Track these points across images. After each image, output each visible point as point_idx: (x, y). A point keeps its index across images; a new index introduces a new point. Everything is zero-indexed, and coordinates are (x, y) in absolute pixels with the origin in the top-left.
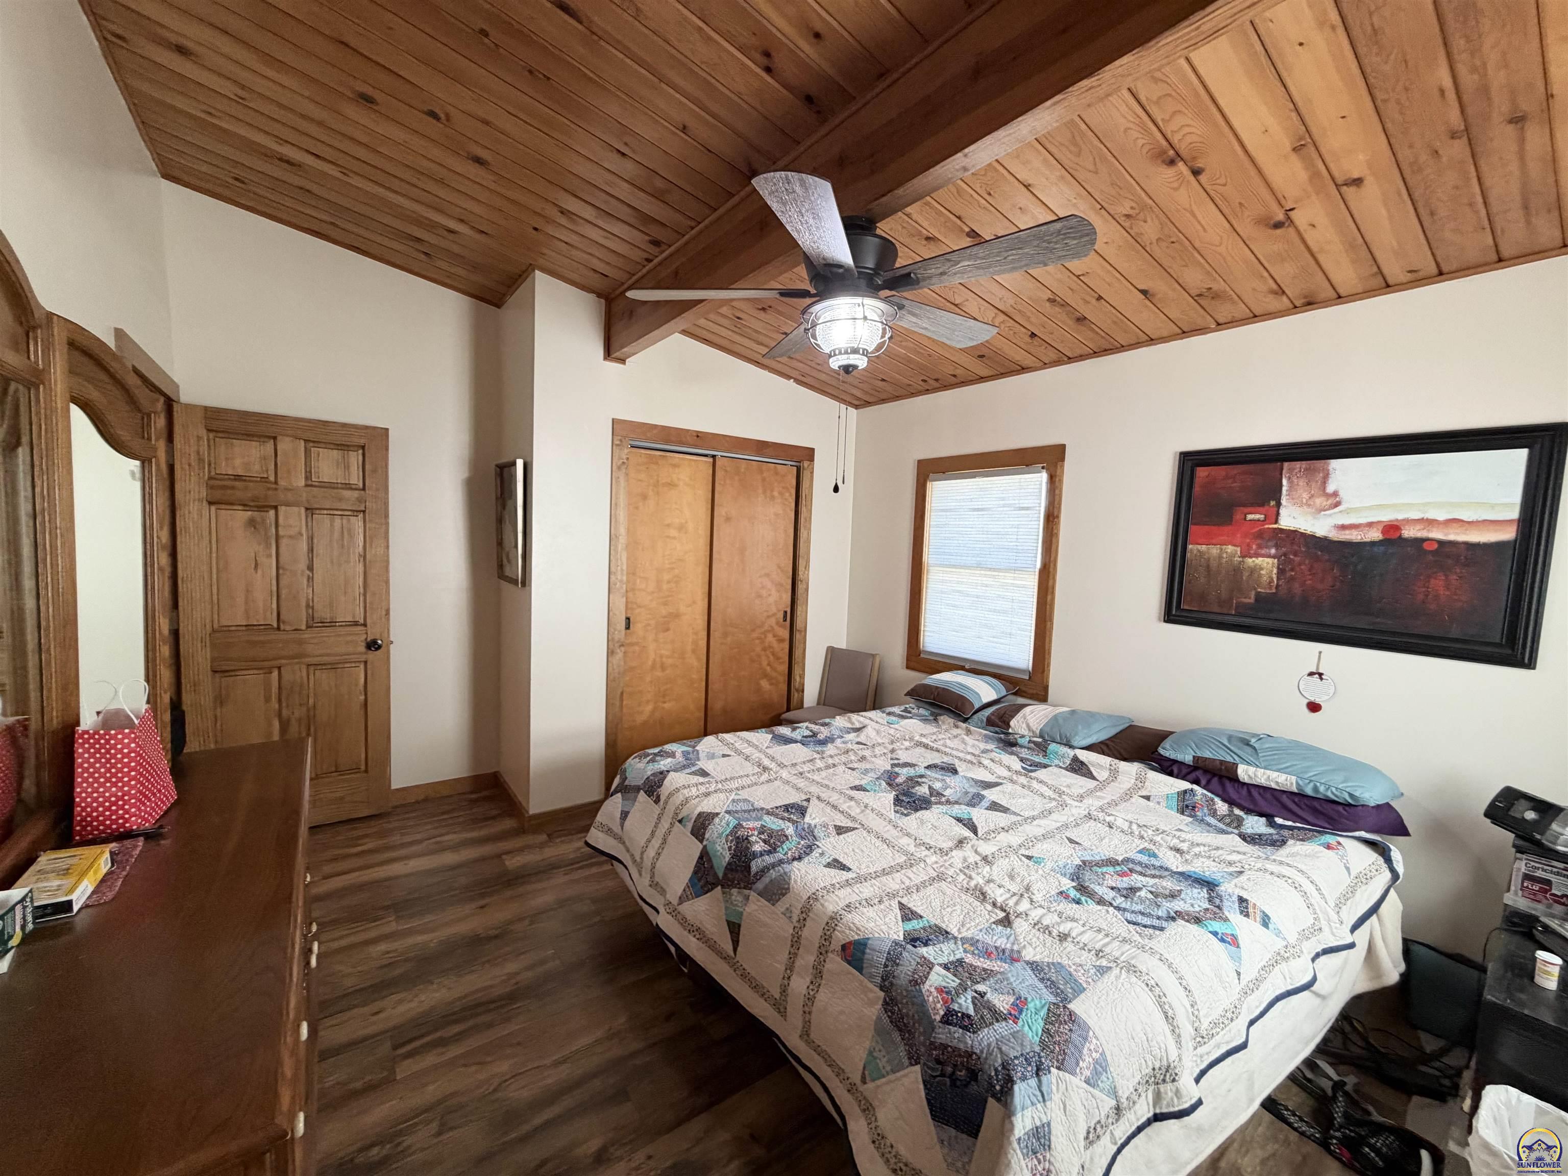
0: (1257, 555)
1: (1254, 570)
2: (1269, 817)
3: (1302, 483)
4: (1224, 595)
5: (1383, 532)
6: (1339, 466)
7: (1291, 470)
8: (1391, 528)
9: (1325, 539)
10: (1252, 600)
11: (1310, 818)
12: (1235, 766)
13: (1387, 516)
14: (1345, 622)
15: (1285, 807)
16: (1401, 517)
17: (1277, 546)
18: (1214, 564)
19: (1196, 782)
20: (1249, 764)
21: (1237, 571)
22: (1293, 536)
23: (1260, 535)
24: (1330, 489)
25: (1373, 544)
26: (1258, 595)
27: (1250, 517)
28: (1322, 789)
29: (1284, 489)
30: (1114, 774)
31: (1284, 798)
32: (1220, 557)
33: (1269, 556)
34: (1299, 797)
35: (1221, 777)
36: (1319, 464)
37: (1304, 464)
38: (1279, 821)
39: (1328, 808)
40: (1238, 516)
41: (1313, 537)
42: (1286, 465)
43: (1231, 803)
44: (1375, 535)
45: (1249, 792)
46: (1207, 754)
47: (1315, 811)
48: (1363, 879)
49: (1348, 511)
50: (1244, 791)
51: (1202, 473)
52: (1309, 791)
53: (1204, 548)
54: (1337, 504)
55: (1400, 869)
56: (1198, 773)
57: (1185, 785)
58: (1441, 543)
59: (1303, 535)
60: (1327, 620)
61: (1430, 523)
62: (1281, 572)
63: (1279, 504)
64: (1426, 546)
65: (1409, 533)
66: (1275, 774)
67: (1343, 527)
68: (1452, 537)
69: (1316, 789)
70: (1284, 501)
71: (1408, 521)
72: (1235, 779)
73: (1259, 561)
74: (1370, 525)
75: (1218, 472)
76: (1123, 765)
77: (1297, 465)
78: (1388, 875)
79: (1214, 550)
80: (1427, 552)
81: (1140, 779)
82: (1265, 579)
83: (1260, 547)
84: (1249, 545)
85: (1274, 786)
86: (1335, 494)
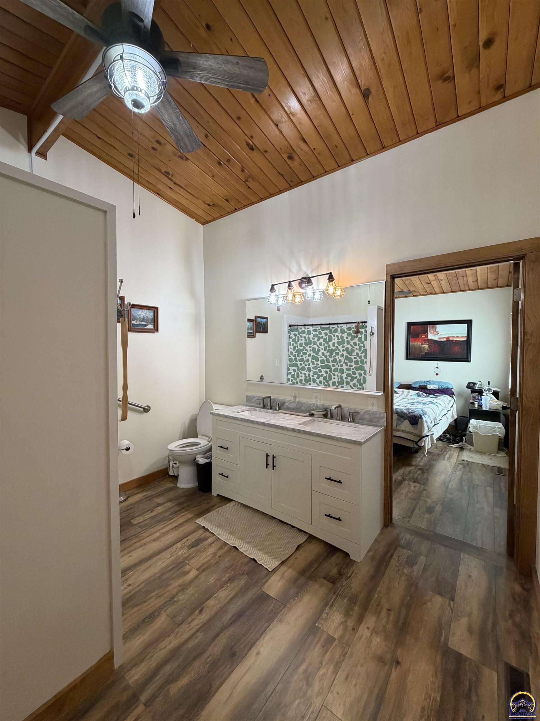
0: (424, 344)
1: (424, 347)
2: (434, 394)
3: (432, 329)
4: (419, 353)
5: (447, 339)
6: (439, 327)
7: (430, 327)
8: (448, 338)
9: (437, 341)
10: (424, 354)
11: (441, 393)
12: (427, 386)
13: (447, 336)
14: (441, 357)
15: (437, 392)
16: (449, 336)
17: (428, 342)
18: (416, 347)
19: (419, 391)
20: (429, 385)
21: (420, 348)
22: (431, 340)
23: (425, 340)
24: (437, 331)
25: (445, 341)
26: (425, 352)
27: (422, 336)
28: (442, 387)
29: (429, 330)
30: (403, 392)
31: (436, 390)
32: (417, 345)
33: (427, 344)
34: (439, 389)
35: (424, 389)
36: (434, 325)
37: (432, 325)
38: (435, 394)
39: (444, 390)
40: (420, 336)
41: (434, 340)
42: (429, 326)
43: (426, 393)
44: (445, 339)
45: (430, 391)
46: (421, 385)
47: (442, 391)
48: (450, 401)
49: (440, 335)
50: (429, 391)
51: (412, 327)
52: (440, 388)
53: (413, 343)
54: (438, 334)
55: (455, 399)
56: (420, 389)
57: (418, 392)
58: (456, 341)
59: (433, 340)
60: (438, 357)
61: (454, 337)
62: (429, 347)
63: (428, 334)
64: (454, 341)
65: (451, 339)
66: (434, 386)
67: (440, 338)
68: (457, 340)
69: (441, 387)
70: (429, 333)
71: (450, 337)
72: (427, 389)
73: (425, 345)
74: (444, 338)
75: (415, 327)
76: (405, 390)
77: (431, 326)
78: (454, 400)
79: (416, 344)
80: (453, 342)
81: (408, 392)
82: (426, 349)
83: (425, 342)
84: (423, 343)
85: (434, 388)
86: (438, 332)
